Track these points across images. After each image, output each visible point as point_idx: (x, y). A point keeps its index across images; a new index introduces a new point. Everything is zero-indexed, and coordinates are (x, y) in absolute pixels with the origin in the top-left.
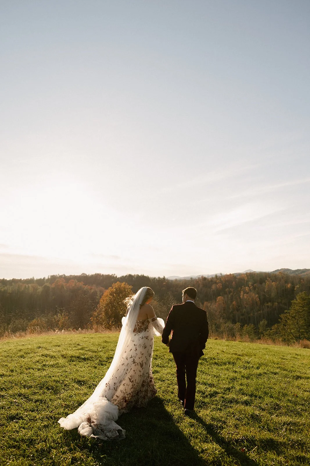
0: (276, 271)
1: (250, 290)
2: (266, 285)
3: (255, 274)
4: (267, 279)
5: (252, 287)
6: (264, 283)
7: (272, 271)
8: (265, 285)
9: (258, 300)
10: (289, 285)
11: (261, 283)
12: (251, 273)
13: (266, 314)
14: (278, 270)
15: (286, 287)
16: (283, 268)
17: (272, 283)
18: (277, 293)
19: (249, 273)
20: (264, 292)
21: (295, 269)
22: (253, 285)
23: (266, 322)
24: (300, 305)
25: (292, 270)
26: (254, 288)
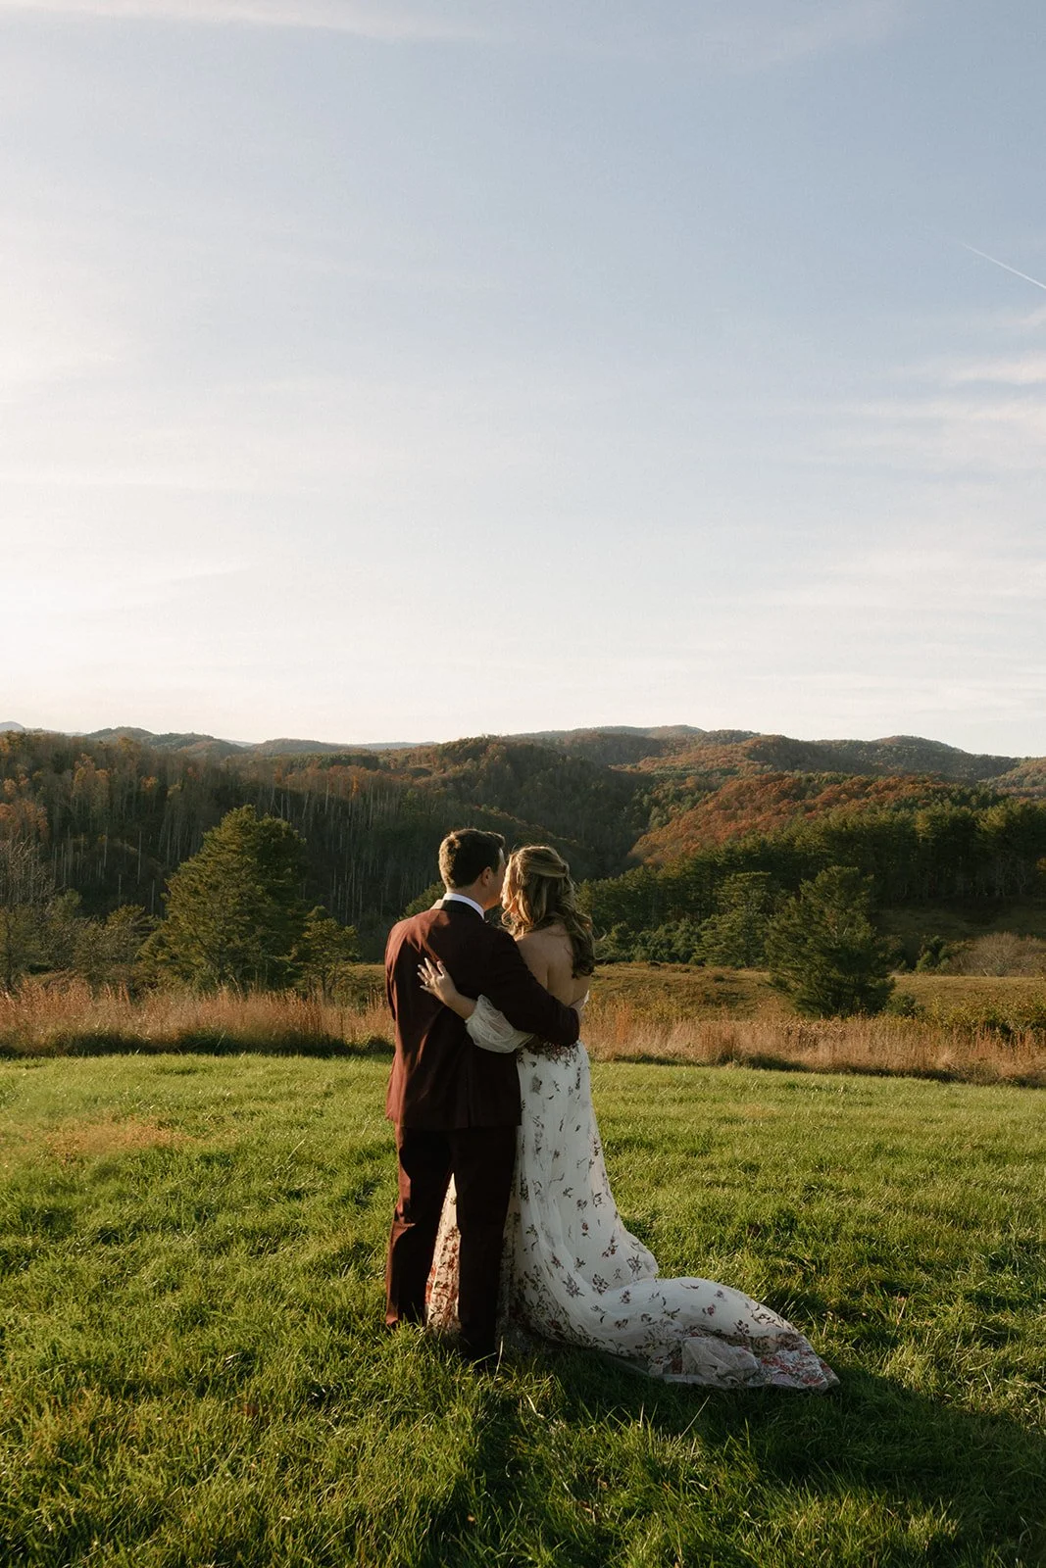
0: (101, 733)
1: (19, 790)
2: (76, 780)
3: (39, 738)
4: (80, 759)
5: (28, 780)
6: (69, 771)
7: (90, 733)
8: (73, 778)
9: (43, 823)
10: (152, 781)
11: (59, 770)
12: (24, 735)
13: (67, 870)
14: (110, 729)
15: (139, 787)
16: (126, 726)
17: (97, 772)
18: (112, 804)
19: (18, 734)
20: (67, 798)
21: (163, 733)
22: (29, 774)
23: (77, 900)
24: (234, 847)
25: (151, 734)
26: (35, 786)
